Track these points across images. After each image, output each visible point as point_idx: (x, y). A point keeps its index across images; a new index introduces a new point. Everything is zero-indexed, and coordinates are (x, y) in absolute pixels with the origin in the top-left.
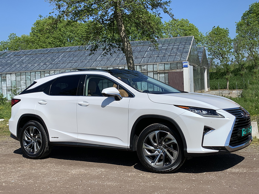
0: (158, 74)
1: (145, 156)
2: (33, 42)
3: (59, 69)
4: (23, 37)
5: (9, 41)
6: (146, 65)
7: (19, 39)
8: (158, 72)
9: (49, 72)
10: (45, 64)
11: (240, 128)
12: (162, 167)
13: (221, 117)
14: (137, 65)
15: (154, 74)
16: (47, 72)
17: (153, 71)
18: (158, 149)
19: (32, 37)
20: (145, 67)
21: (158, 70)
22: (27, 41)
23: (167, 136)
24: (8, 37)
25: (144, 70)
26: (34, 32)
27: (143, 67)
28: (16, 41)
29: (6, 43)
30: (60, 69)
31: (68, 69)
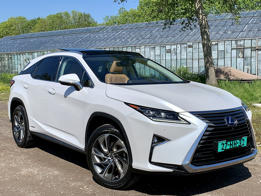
0: (257, 51)
1: (94, 164)
2: (140, 16)
3: (149, 45)
4: (131, 11)
5: (119, 15)
6: (243, 40)
7: (128, 13)
8: (257, 48)
9: (139, 47)
10: (137, 39)
11: (215, 141)
12: (111, 181)
13: (185, 123)
14: (233, 40)
15: (251, 50)
16: (138, 47)
17: (251, 48)
18: (108, 157)
19: (139, 11)
20: (242, 43)
21: (257, 46)
22: (134, 15)
23: (117, 142)
24: (118, 11)
25: (241, 46)
26: (141, 5)
27: (239, 42)
28: (125, 15)
29: (115, 17)
30: (151, 45)
31: (158, 44)
